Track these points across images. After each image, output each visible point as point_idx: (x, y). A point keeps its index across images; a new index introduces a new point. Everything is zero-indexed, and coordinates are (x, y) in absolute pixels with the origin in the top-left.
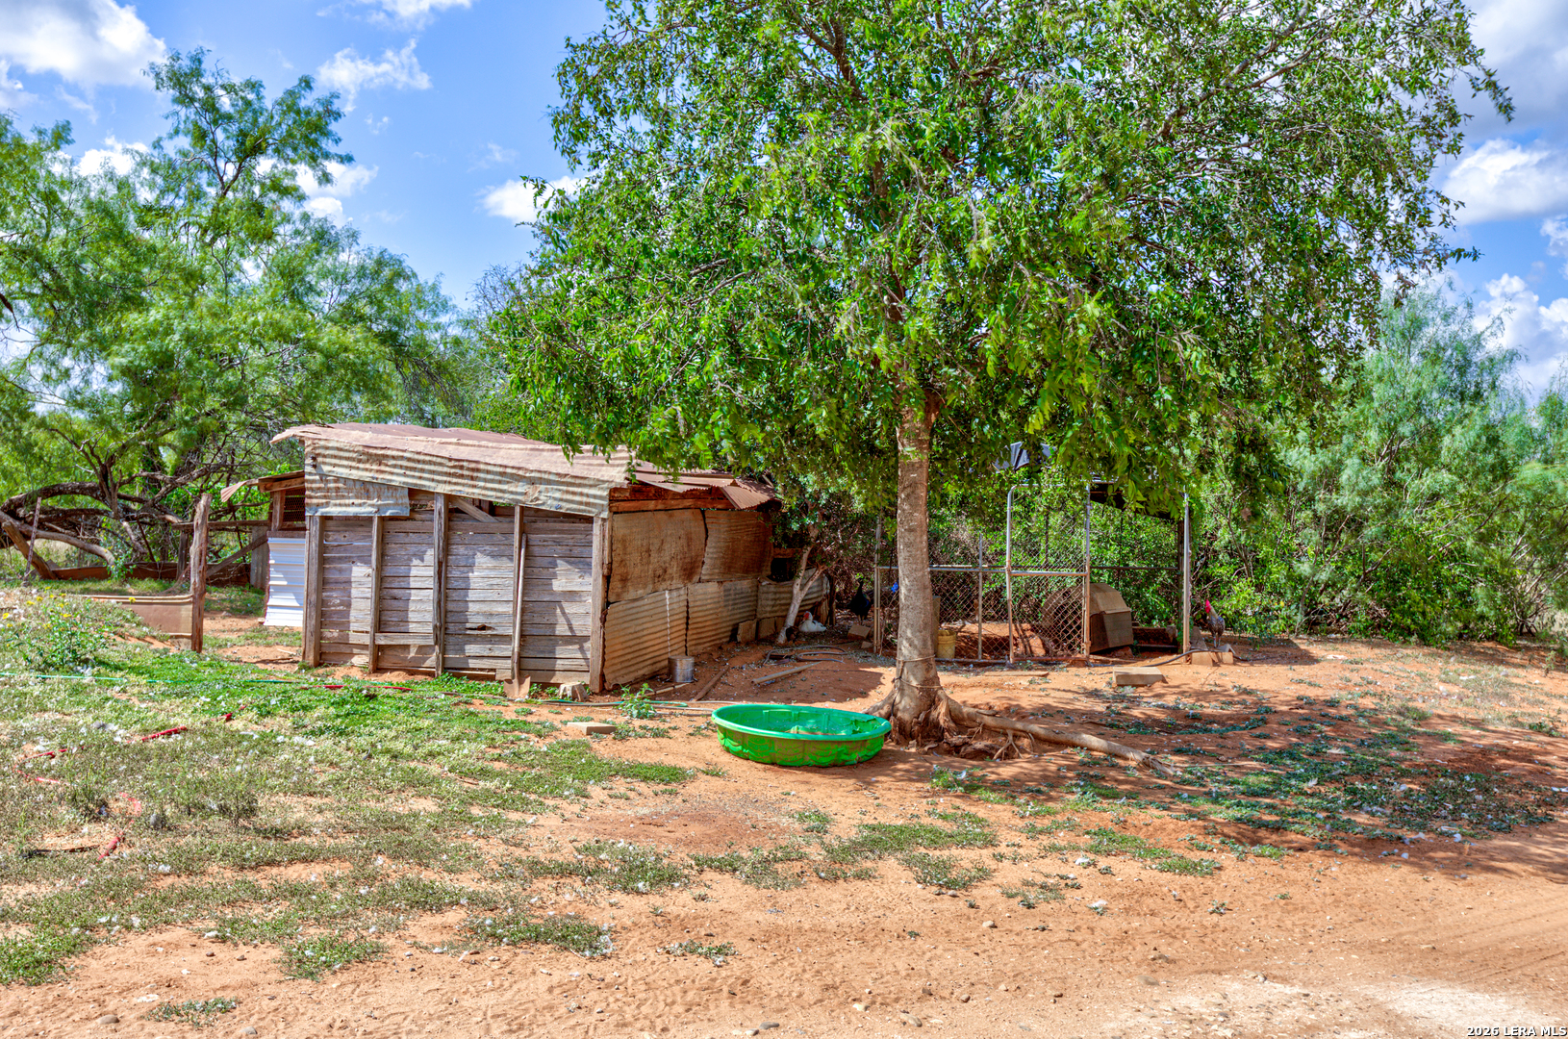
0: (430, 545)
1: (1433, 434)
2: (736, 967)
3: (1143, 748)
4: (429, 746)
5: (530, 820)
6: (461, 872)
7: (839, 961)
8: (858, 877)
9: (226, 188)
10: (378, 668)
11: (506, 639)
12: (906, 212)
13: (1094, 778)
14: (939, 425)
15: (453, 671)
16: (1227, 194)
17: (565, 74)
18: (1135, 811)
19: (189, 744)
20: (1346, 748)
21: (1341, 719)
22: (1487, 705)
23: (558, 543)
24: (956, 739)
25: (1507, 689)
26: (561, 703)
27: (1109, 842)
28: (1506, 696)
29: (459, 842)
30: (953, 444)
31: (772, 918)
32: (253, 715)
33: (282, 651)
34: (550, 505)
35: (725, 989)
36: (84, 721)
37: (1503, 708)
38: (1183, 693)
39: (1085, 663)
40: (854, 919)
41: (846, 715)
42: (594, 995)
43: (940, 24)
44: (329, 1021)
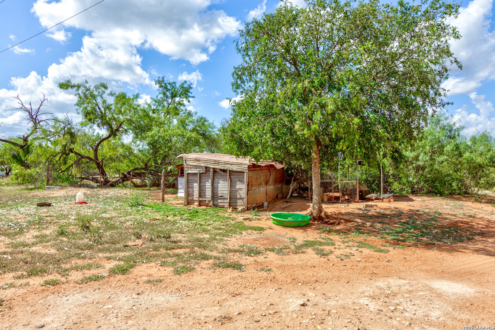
0: (210, 179)
1: (443, 147)
2: (272, 274)
3: (371, 222)
4: (208, 223)
5: (229, 239)
6: (213, 251)
7: (296, 273)
8: (302, 253)
9: (169, 105)
10: (200, 205)
11: (227, 199)
12: (311, 101)
13: (359, 229)
14: (321, 149)
15: (216, 206)
16: (389, 92)
17: (233, 74)
18: (369, 237)
19: (159, 222)
20: (421, 222)
21: (420, 214)
22: (457, 211)
23: (237, 178)
24: (327, 220)
25: (462, 207)
26: (239, 212)
27: (362, 245)
28: (462, 208)
29: (213, 244)
30: (325, 154)
31: (281, 262)
32: (172, 216)
33: (181, 202)
34: (235, 170)
35: (270, 279)
36: (139, 217)
37: (461, 211)
38: (381, 209)
39: (358, 202)
40: (300, 263)
41: (301, 215)
42: (240, 280)
43: (318, 57)
44: (182, 285)
